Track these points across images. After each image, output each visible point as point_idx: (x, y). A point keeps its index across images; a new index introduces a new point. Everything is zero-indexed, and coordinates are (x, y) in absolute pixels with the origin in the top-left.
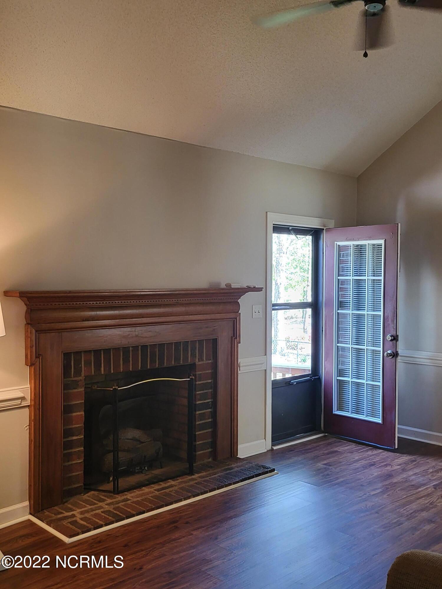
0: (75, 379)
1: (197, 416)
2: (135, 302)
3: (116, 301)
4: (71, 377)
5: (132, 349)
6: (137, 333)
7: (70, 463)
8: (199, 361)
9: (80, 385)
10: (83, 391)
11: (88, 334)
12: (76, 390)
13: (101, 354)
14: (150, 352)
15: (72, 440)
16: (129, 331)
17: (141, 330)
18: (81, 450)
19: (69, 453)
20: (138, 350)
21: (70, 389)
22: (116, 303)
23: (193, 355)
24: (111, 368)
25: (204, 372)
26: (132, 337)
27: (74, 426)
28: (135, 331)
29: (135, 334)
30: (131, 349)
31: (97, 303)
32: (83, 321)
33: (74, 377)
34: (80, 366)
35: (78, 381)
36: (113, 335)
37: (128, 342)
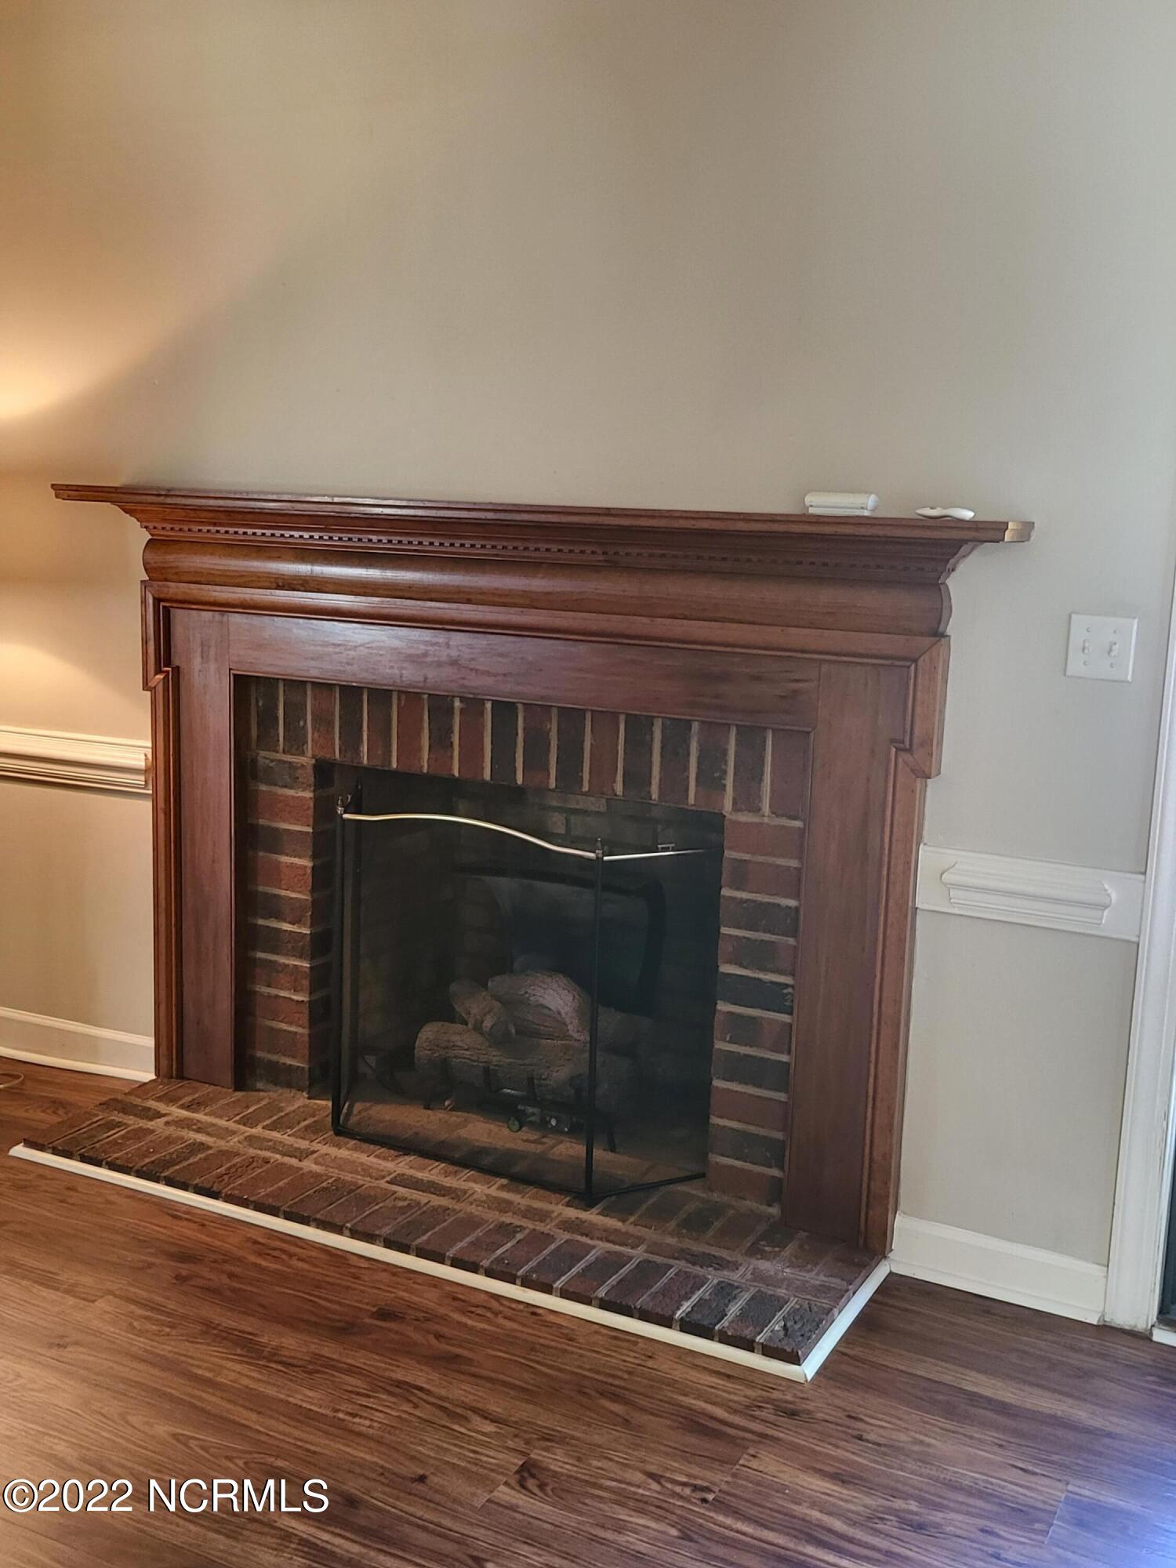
0: (288, 758)
1: (718, 1018)
2: (436, 544)
3: (371, 537)
4: (277, 752)
5: (462, 705)
6: (454, 653)
7: (273, 991)
8: (736, 808)
9: (300, 780)
10: (311, 798)
11: (301, 629)
12: (291, 792)
13: (361, 701)
14: (525, 729)
15: (278, 931)
16: (426, 643)
17: (470, 647)
18: (301, 966)
19: (271, 961)
20: (482, 714)
21: (276, 785)
22: (370, 540)
23: (711, 780)
24: (390, 752)
25: (760, 859)
26: (439, 664)
27: (283, 893)
28: (448, 646)
29: (448, 655)
30: (457, 704)
31: (311, 537)
32: (278, 587)
33: (284, 752)
34: (302, 723)
35: (297, 768)
36: (374, 645)
37: (426, 679)
